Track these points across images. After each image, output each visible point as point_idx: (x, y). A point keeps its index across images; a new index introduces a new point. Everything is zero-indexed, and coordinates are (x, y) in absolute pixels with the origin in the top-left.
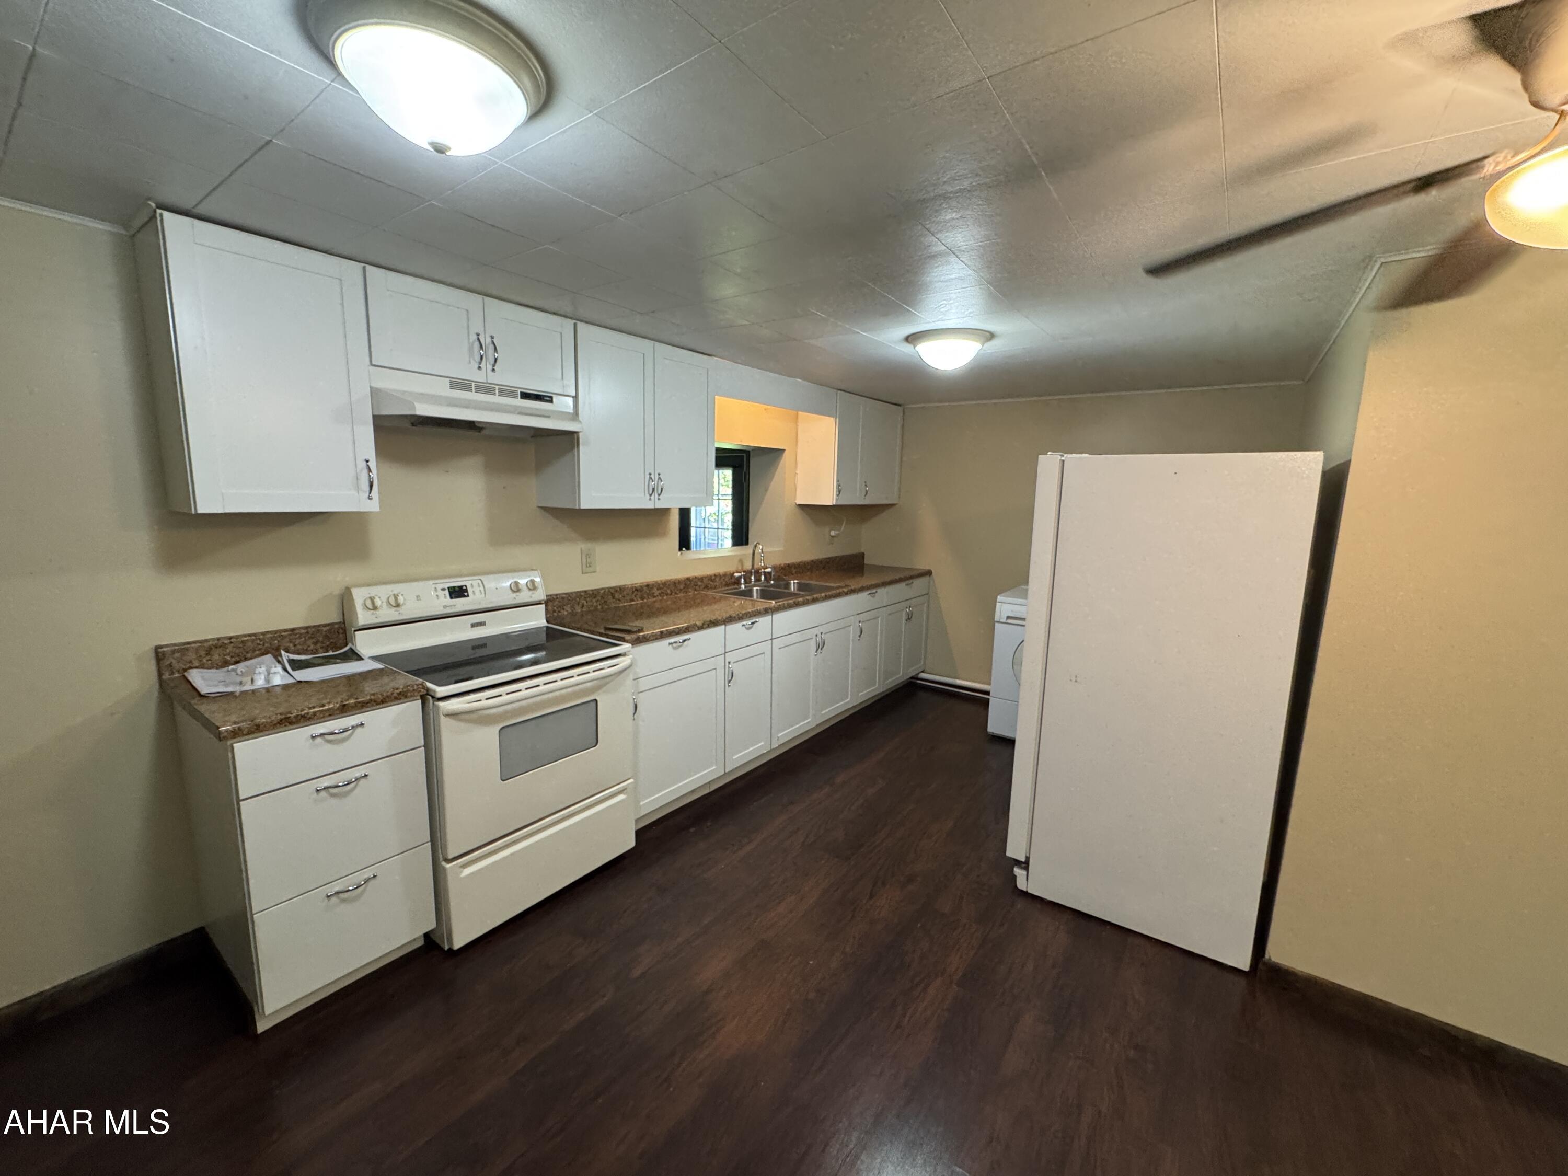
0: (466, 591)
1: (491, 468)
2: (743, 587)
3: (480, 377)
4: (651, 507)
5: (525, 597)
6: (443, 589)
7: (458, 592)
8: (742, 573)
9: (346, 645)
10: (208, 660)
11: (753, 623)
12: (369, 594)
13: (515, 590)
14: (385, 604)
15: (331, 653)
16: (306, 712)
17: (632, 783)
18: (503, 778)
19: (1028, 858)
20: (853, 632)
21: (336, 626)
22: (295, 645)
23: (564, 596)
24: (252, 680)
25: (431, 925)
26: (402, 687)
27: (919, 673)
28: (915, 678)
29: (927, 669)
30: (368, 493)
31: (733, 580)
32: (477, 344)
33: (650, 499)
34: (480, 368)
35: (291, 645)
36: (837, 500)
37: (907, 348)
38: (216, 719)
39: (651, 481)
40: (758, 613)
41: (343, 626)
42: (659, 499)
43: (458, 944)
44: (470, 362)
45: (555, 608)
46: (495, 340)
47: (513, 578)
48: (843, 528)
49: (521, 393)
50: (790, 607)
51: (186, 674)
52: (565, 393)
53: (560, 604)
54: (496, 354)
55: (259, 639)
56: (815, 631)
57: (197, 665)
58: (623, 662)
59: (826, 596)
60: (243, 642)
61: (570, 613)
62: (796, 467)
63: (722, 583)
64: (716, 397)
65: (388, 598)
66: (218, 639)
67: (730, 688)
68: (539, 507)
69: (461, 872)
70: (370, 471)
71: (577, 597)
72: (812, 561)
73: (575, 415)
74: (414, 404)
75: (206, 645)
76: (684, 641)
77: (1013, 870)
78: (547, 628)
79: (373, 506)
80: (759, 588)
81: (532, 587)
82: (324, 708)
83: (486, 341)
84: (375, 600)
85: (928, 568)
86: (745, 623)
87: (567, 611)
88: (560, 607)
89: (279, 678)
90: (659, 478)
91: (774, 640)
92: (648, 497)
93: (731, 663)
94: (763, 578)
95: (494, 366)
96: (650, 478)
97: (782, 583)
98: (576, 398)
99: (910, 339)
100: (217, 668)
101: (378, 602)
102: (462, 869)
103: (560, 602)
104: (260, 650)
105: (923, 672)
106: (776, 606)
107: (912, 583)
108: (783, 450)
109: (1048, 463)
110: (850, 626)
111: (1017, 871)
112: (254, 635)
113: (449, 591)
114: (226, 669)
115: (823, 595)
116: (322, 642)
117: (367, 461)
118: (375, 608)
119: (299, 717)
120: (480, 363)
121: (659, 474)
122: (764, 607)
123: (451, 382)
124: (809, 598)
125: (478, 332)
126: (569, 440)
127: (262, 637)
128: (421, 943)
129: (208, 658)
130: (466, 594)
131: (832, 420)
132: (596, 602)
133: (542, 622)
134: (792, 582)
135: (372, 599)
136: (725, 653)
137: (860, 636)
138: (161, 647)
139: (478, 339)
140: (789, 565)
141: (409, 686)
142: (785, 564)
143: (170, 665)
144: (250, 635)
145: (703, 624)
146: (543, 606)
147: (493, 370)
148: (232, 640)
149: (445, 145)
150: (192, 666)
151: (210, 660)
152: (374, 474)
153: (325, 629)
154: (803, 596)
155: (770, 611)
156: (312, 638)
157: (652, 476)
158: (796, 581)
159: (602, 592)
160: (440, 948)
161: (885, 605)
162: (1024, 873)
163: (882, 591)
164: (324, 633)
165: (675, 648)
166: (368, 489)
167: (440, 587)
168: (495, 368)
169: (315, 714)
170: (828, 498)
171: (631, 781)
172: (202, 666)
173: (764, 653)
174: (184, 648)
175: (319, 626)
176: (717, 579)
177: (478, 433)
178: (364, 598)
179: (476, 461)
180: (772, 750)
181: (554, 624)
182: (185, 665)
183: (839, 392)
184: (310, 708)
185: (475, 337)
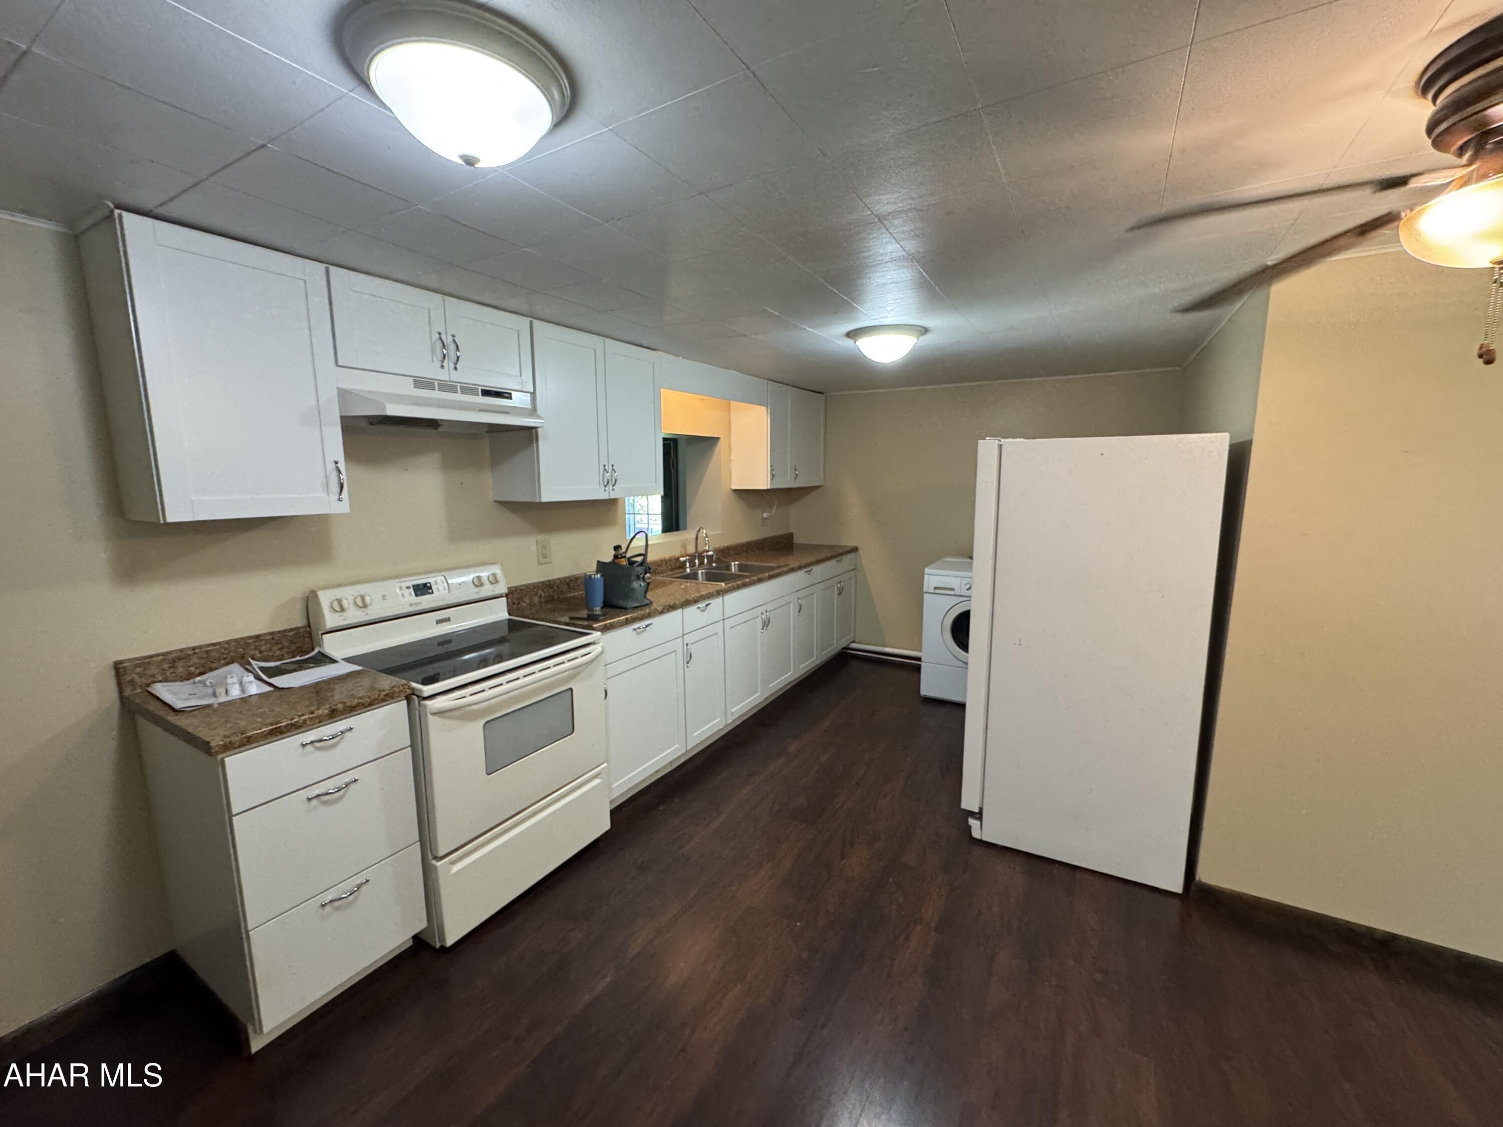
0: (430, 588)
1: (449, 465)
2: (688, 570)
3: (443, 375)
4: (607, 498)
5: (488, 590)
6: (408, 588)
7: (423, 589)
8: (687, 558)
9: (313, 650)
10: (171, 673)
11: (707, 605)
12: (336, 596)
13: (478, 584)
14: (351, 605)
15: (298, 658)
16: (295, 720)
17: (606, 767)
18: (489, 772)
19: (981, 809)
20: (793, 608)
21: (301, 630)
22: (261, 652)
23: (522, 588)
24: (227, 692)
25: (419, 924)
26: (387, 688)
27: (850, 644)
28: (846, 648)
29: (856, 641)
30: (338, 495)
31: (678, 565)
32: (439, 344)
33: (605, 490)
34: (442, 367)
35: (257, 652)
36: (771, 483)
37: (848, 343)
38: (203, 733)
39: (605, 472)
40: (710, 596)
41: (308, 629)
42: (613, 490)
43: (450, 941)
44: (433, 361)
45: (515, 600)
46: (456, 339)
47: (475, 573)
48: (774, 511)
49: (482, 390)
50: (739, 587)
51: (149, 689)
52: (524, 390)
53: (519, 596)
54: (458, 352)
55: (224, 648)
56: (760, 610)
57: (160, 678)
58: (595, 650)
59: (769, 576)
60: (207, 652)
61: (529, 604)
62: (730, 455)
63: (668, 567)
64: (662, 390)
65: (355, 598)
66: (182, 650)
67: (689, 668)
68: (496, 501)
69: (451, 869)
70: (339, 472)
71: (534, 588)
72: (748, 542)
73: (533, 411)
74: (385, 405)
75: (170, 657)
76: (647, 626)
77: (967, 821)
78: (509, 620)
79: (344, 508)
80: (703, 571)
81: (494, 580)
82: (313, 715)
83: (448, 340)
84: (343, 602)
85: (853, 544)
86: (700, 605)
87: (526, 603)
88: (519, 599)
89: (255, 688)
90: (613, 469)
91: (725, 621)
92: (603, 488)
93: (689, 645)
94: (706, 561)
95: (456, 364)
96: (605, 469)
97: (723, 565)
98: (533, 394)
99: (850, 335)
100: (181, 681)
101: (345, 603)
102: (451, 866)
103: (519, 594)
104: (225, 659)
105: (853, 642)
106: (727, 588)
107: (842, 559)
108: (718, 439)
109: (987, 448)
110: (790, 603)
111: (972, 822)
112: (218, 644)
113: (414, 590)
114: (192, 681)
115: (767, 575)
116: (288, 647)
117: (336, 463)
118: (343, 609)
119: (289, 727)
120: (443, 361)
121: (613, 466)
122: (716, 589)
123: (415, 381)
124: (754, 578)
125: (440, 331)
126: (529, 435)
127: (226, 646)
128: (410, 943)
129: (172, 670)
130: (430, 591)
131: (764, 409)
132: (553, 591)
133: (504, 615)
134: (733, 563)
135: (339, 601)
136: (684, 635)
137: (799, 612)
138: (121, 662)
139: (441, 338)
140: (727, 548)
141: (394, 687)
142: (724, 546)
143: (132, 681)
144: (214, 645)
145: (664, 609)
146: (504, 599)
147: (456, 368)
148: (196, 651)
149: (474, 158)
150: (156, 680)
151: (174, 673)
152: (343, 476)
153: (291, 634)
154: (748, 577)
155: (721, 593)
156: (277, 644)
157: (606, 468)
158: (736, 563)
159: (558, 582)
160: (431, 947)
161: (820, 581)
162: (978, 823)
163: (815, 568)
164: (290, 638)
165: (638, 634)
166: (337, 490)
167: (404, 585)
168: (457, 366)
169: (305, 721)
170: (762, 482)
171: (605, 765)
172: (166, 680)
173: (717, 633)
174: (145, 662)
175: (285, 631)
176: (664, 564)
177: (434, 430)
178: (331, 601)
179: (433, 459)
180: (727, 725)
181: (517, 616)
182: (148, 680)
183: (769, 382)
184: (300, 716)
185: (437, 336)
